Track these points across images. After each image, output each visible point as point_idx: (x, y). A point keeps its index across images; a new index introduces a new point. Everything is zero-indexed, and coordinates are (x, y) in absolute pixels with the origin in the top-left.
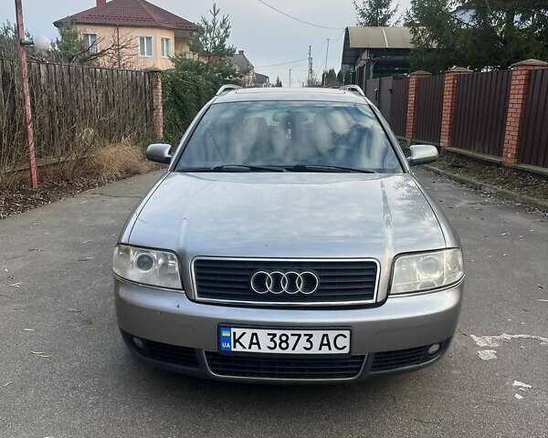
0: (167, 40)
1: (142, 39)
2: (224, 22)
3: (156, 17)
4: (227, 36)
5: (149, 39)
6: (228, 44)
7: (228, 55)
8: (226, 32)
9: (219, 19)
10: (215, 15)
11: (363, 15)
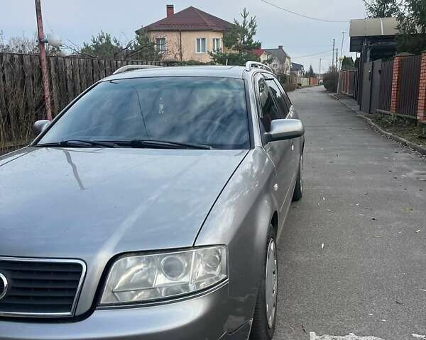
0: (217, 40)
1: (198, 40)
2: (252, 22)
3: (209, 23)
4: (254, 33)
5: (204, 39)
6: (255, 39)
7: (255, 48)
8: (253, 30)
9: (248, 19)
10: (245, 17)
11: (371, 9)
